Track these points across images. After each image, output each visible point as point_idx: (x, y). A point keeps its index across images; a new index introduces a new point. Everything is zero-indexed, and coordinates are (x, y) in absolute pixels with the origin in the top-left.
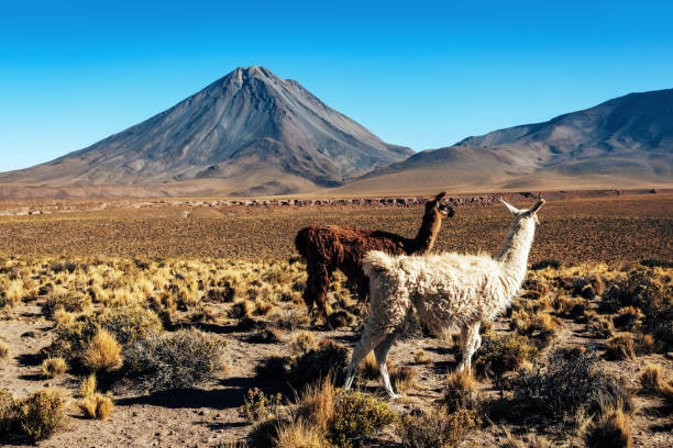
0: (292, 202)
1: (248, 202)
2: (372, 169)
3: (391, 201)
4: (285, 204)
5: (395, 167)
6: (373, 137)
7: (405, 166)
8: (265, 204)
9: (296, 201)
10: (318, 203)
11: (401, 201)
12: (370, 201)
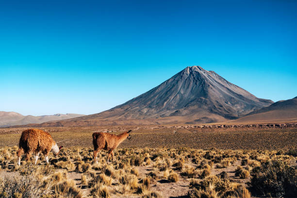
0: (223, 126)
1: (202, 127)
2: (252, 111)
3: (272, 125)
4: (219, 127)
5: (264, 110)
6: (252, 95)
7: (270, 108)
8: (210, 127)
9: (224, 126)
10: (235, 126)
11: (277, 126)
12: (261, 126)
